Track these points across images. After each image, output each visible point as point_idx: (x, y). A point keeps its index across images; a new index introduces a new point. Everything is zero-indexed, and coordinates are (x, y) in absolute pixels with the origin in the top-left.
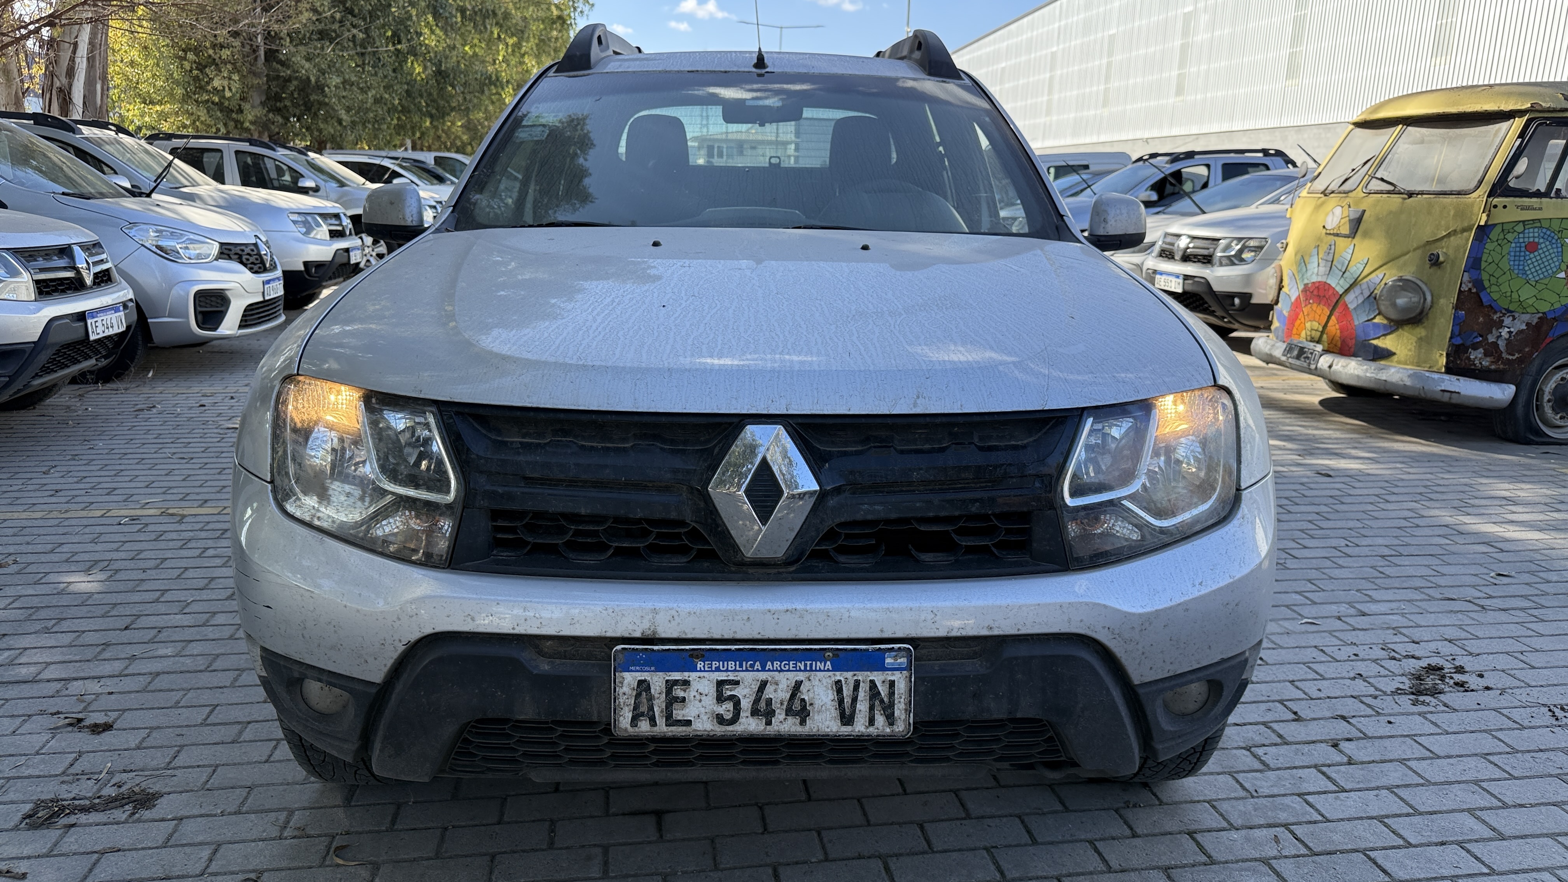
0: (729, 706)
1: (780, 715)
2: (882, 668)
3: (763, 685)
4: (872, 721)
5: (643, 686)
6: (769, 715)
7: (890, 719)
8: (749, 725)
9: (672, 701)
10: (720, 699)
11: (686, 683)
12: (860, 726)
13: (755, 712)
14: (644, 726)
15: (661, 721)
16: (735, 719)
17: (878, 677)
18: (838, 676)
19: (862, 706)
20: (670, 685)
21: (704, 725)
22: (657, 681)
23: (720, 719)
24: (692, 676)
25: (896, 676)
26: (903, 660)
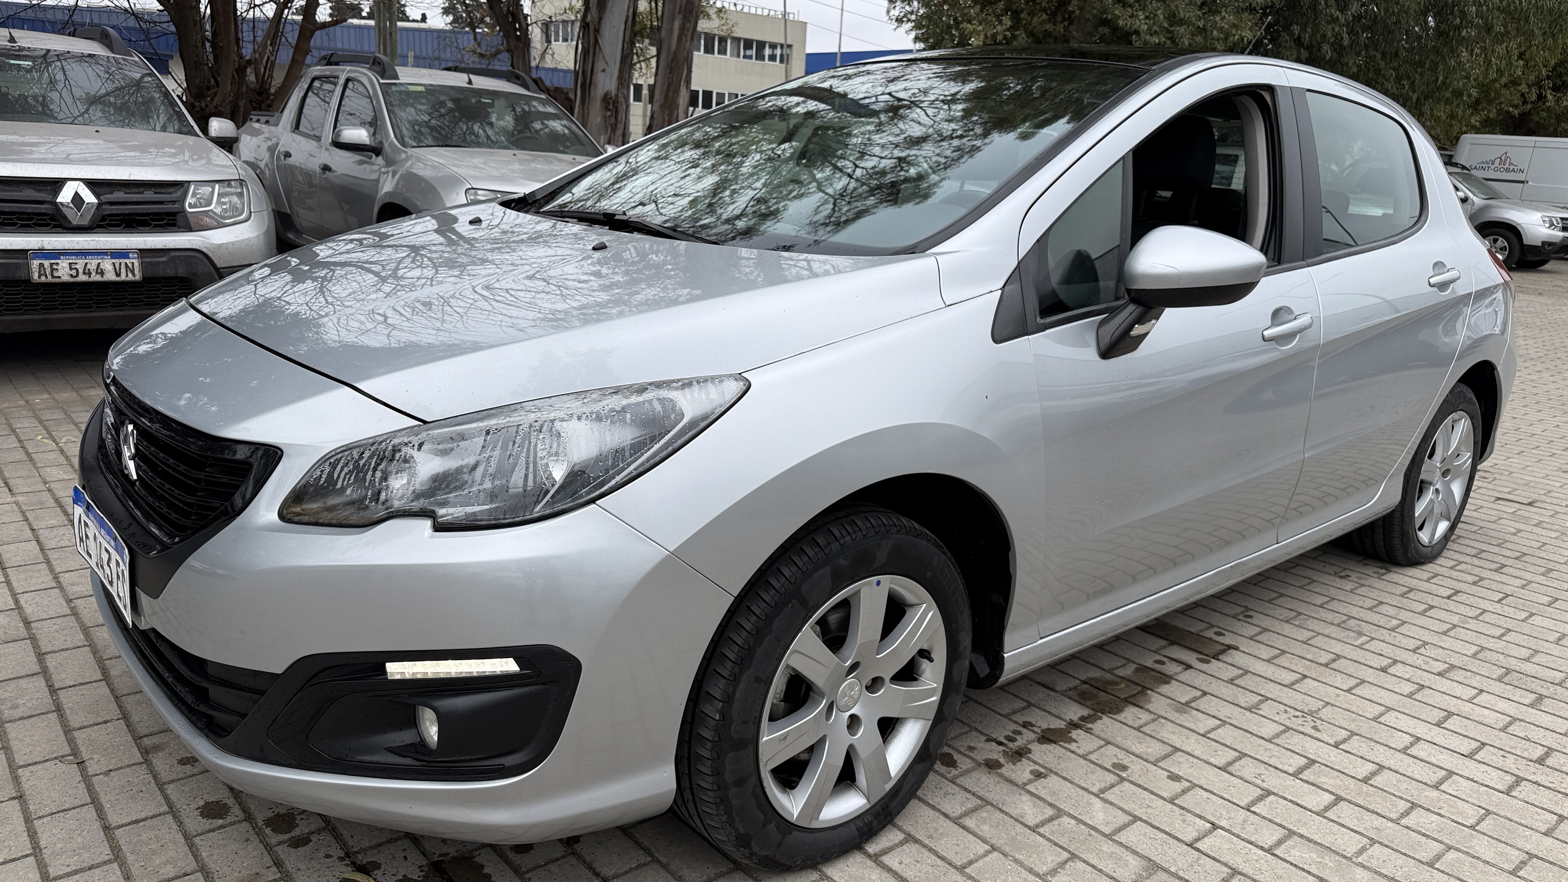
0: (75, 271)
1: (94, 274)
2: (129, 258)
3: (86, 264)
4: (127, 275)
5: (41, 265)
6: (90, 274)
7: (134, 275)
8: (82, 278)
9: (52, 270)
10: (71, 269)
11: (57, 264)
12: (123, 277)
13: (84, 273)
14: (43, 278)
15: (49, 277)
16: (77, 276)
17: (127, 261)
18: (113, 261)
19: (123, 270)
20: (51, 265)
21: (66, 278)
22: (47, 263)
23: (71, 276)
24: (59, 261)
25: (134, 261)
26: (136, 256)
